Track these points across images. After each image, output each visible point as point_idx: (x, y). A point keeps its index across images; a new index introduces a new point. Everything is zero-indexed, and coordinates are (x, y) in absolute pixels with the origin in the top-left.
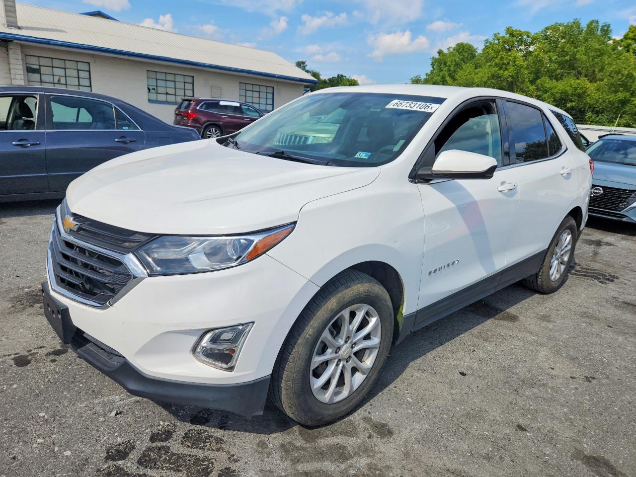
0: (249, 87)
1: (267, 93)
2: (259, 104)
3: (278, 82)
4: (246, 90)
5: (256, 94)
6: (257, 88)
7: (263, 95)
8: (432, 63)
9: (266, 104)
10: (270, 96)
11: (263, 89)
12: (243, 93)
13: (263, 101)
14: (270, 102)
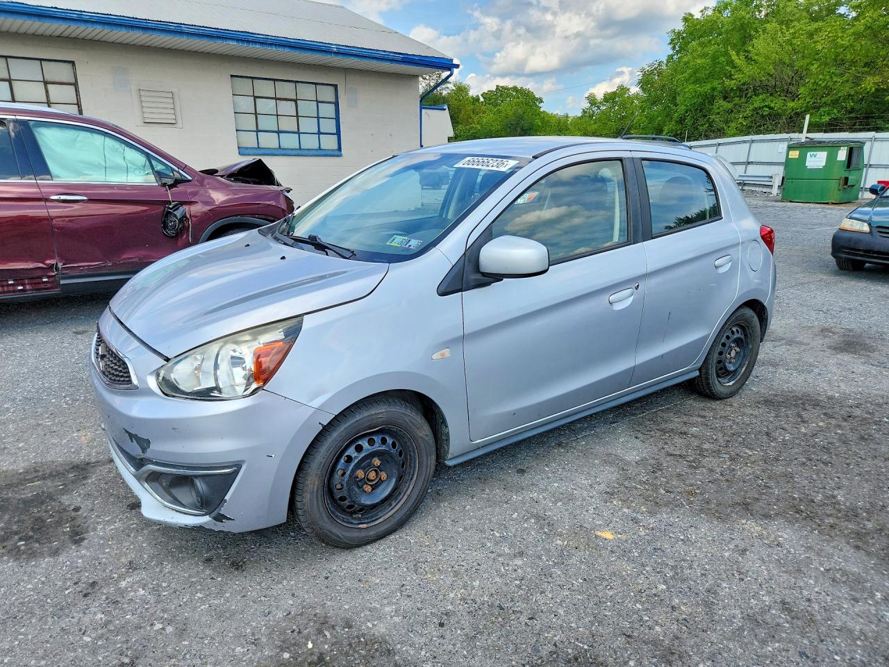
0: (265, 88)
1: (318, 102)
2: (298, 133)
3: (346, 71)
4: (255, 98)
5: (288, 108)
6: (287, 90)
7: (307, 108)
8: (672, 40)
9: (319, 133)
10: (328, 110)
11: (307, 92)
12: (246, 104)
13: (308, 125)
14: (329, 126)
